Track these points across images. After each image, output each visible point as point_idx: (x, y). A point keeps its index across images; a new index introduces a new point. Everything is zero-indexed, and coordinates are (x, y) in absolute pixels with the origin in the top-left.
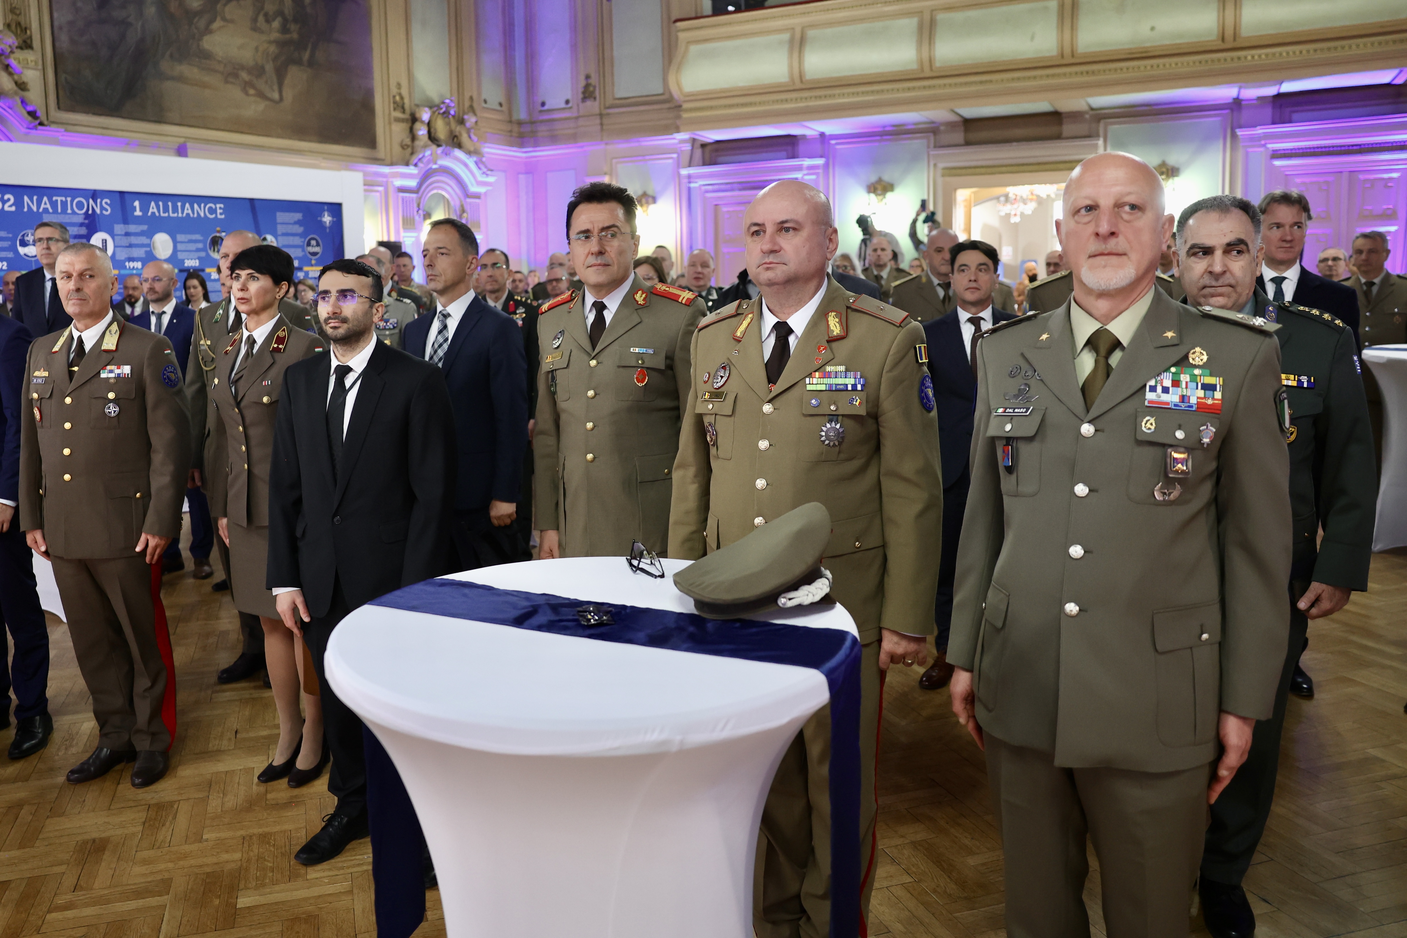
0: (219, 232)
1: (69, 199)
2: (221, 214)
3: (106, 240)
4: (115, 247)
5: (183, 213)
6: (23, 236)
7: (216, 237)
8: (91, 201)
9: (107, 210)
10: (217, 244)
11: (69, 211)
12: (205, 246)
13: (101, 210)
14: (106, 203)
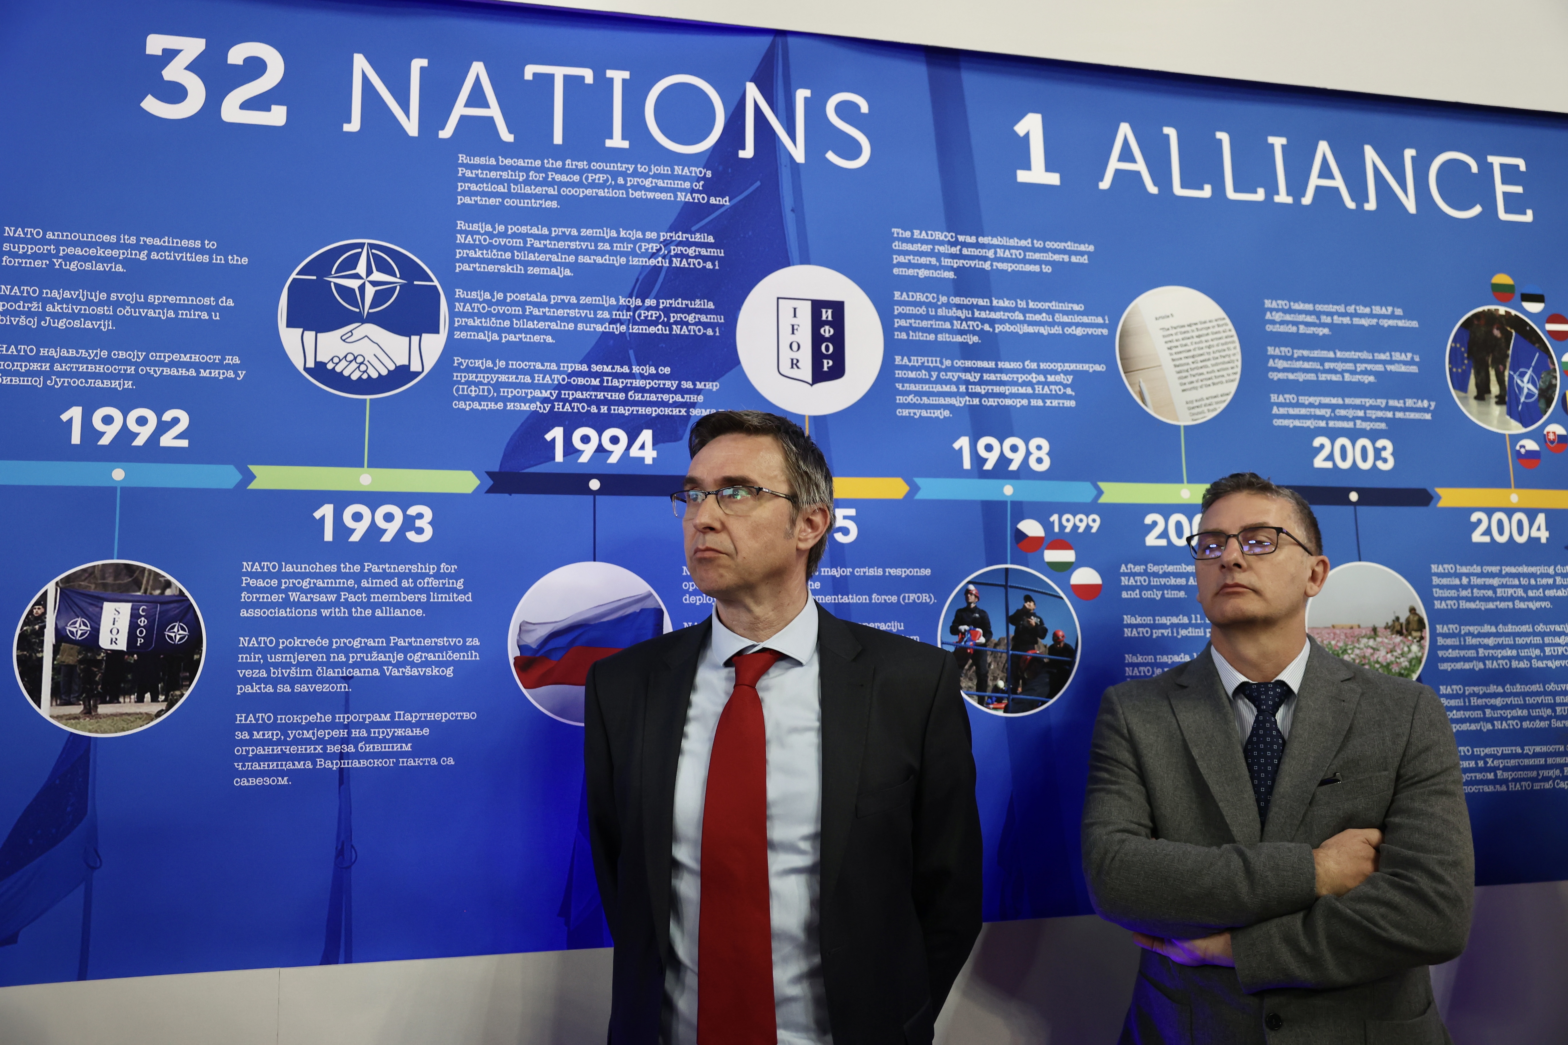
0: (1502, 294)
1: (618, 76)
2: (1513, 204)
3: (838, 308)
4: (892, 347)
5: (1297, 187)
6: (321, 266)
7: (1490, 318)
8: (752, 92)
9: (851, 149)
10: (1499, 362)
11: (617, 141)
12: (1430, 366)
13: (813, 148)
14: (846, 111)
